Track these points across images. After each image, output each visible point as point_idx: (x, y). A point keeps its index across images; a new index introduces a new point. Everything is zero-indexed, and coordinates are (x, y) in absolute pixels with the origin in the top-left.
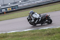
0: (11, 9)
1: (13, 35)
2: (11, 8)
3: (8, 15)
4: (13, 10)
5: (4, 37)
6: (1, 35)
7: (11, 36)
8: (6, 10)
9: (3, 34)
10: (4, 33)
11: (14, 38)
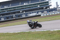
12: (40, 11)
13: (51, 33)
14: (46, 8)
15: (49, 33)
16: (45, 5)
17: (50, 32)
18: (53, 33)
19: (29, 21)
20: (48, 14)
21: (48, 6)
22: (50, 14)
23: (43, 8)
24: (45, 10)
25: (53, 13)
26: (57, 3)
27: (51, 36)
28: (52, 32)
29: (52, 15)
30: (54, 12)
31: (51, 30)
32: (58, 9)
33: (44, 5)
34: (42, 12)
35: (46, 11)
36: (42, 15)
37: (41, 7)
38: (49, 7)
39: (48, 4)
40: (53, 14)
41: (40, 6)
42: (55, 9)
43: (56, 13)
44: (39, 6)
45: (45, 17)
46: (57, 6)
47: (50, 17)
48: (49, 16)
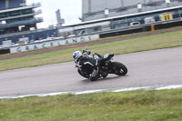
0: (171, 18)
1: (174, 97)
2: (171, 14)
3: (160, 36)
4: (177, 20)
5: (144, 100)
6: (137, 96)
7: (168, 100)
8: (157, 19)
9: (143, 93)
10: (147, 88)
11: (176, 107)
12: (9, 38)
13: (40, 104)
14: (27, 27)
15: (33, 105)
16: (24, 18)
17: (37, 101)
18: (45, 103)
19: (80, 54)
20: (31, 47)
21: (31, 21)
22: (39, 46)
23: (15, 29)
24: (24, 33)
25: (47, 43)
26: (58, 12)
27: (39, 111)
28: (44, 101)
29: (45, 50)
30: (49, 39)
31: (40, 95)
32: (61, 31)
33: (20, 19)
34: (15, 40)
35: (26, 36)
36: (13, 50)
37: (11, 24)
38: (34, 26)
39: (32, 17)
40: (48, 45)
41: (6, 21)
42: (52, 32)
43: (55, 44)
44: (4, 22)
45: (24, 56)
46: (60, 21)
47: (40, 56)
48: (37, 52)
